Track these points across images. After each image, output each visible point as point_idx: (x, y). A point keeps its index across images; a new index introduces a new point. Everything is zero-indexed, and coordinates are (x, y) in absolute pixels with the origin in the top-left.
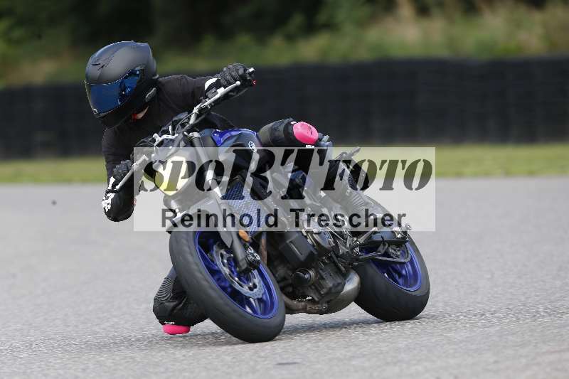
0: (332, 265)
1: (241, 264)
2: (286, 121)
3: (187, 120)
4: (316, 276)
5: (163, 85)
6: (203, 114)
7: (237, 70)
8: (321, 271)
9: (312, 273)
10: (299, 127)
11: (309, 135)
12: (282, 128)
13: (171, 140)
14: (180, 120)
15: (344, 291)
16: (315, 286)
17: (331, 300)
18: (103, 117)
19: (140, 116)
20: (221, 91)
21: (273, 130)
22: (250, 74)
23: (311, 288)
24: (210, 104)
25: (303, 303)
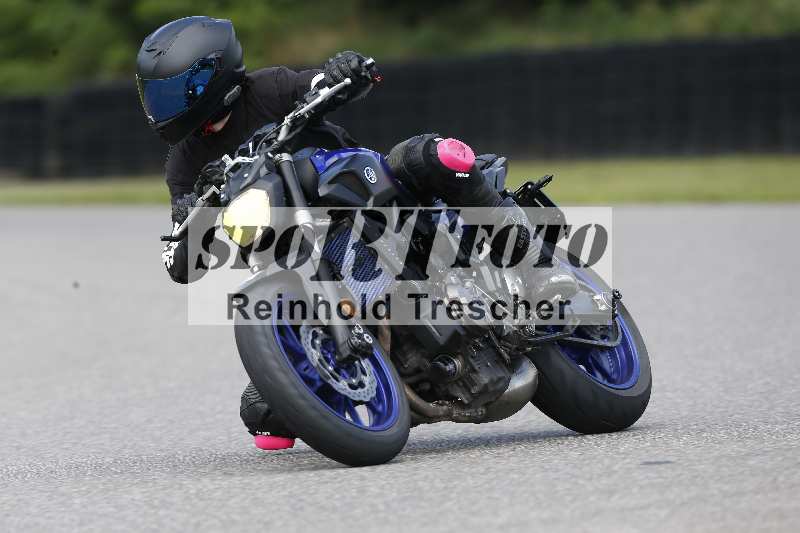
0: (491, 350)
1: (341, 350)
2: (427, 136)
3: (274, 135)
4: (464, 366)
5: (253, 82)
6: (297, 127)
7: (348, 61)
8: (471, 360)
9: (458, 363)
10: (446, 145)
11: (460, 158)
12: (420, 147)
13: (249, 164)
14: (265, 134)
15: (510, 388)
16: (463, 382)
17: (491, 402)
18: (163, 128)
19: (219, 127)
20: (325, 92)
21: (408, 150)
22: (369, 67)
23: (458, 385)
24: (308, 112)
25: (445, 407)
